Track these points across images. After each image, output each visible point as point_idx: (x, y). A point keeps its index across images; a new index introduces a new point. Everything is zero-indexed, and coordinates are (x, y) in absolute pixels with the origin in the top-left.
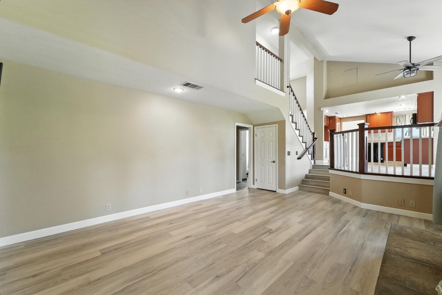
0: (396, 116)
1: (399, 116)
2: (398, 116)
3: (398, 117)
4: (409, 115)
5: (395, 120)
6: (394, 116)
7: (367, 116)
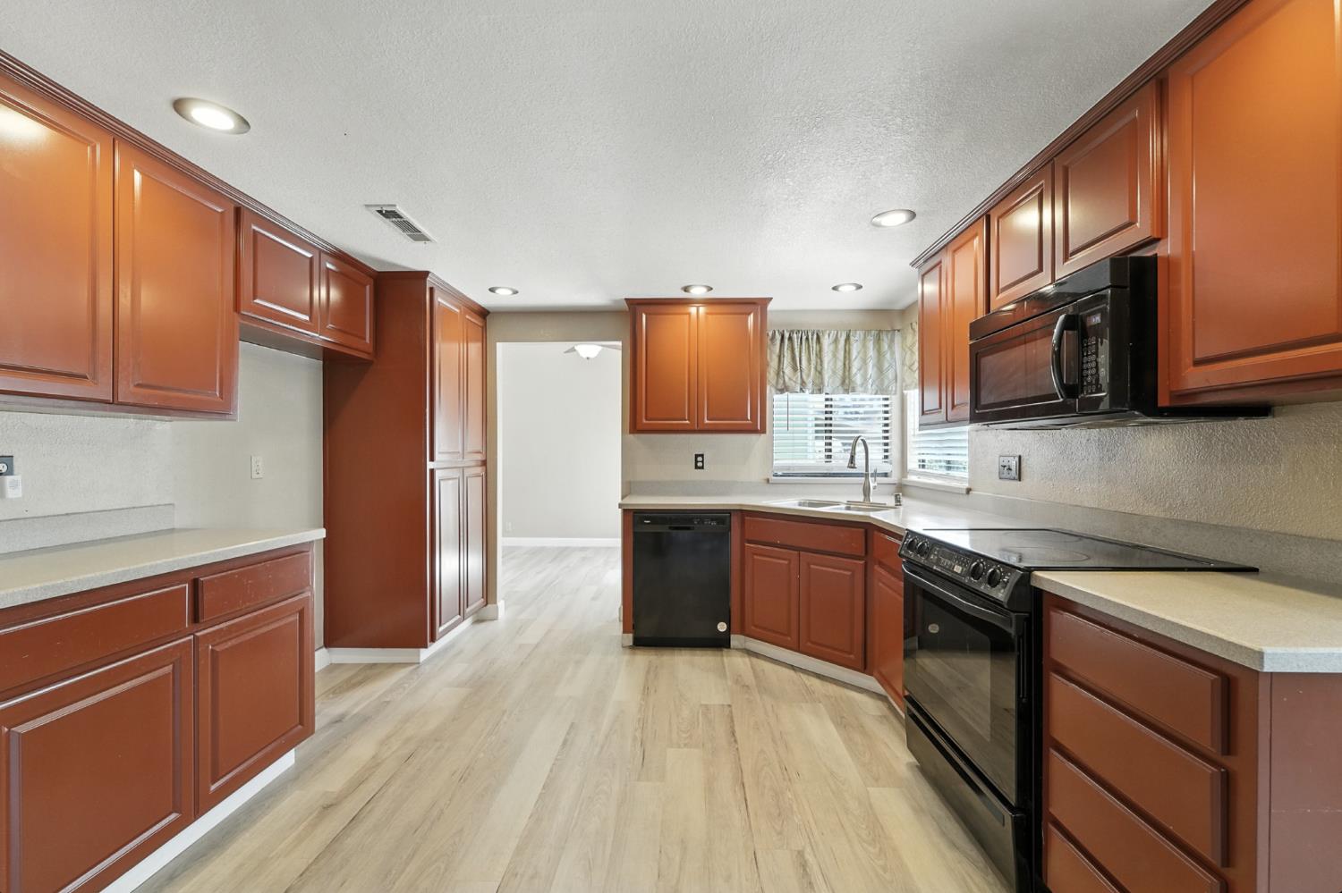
0: (778, 337)
1: (790, 338)
2: (787, 335)
3: (786, 341)
4: (833, 333)
5: (774, 364)
6: (770, 334)
7: (639, 308)
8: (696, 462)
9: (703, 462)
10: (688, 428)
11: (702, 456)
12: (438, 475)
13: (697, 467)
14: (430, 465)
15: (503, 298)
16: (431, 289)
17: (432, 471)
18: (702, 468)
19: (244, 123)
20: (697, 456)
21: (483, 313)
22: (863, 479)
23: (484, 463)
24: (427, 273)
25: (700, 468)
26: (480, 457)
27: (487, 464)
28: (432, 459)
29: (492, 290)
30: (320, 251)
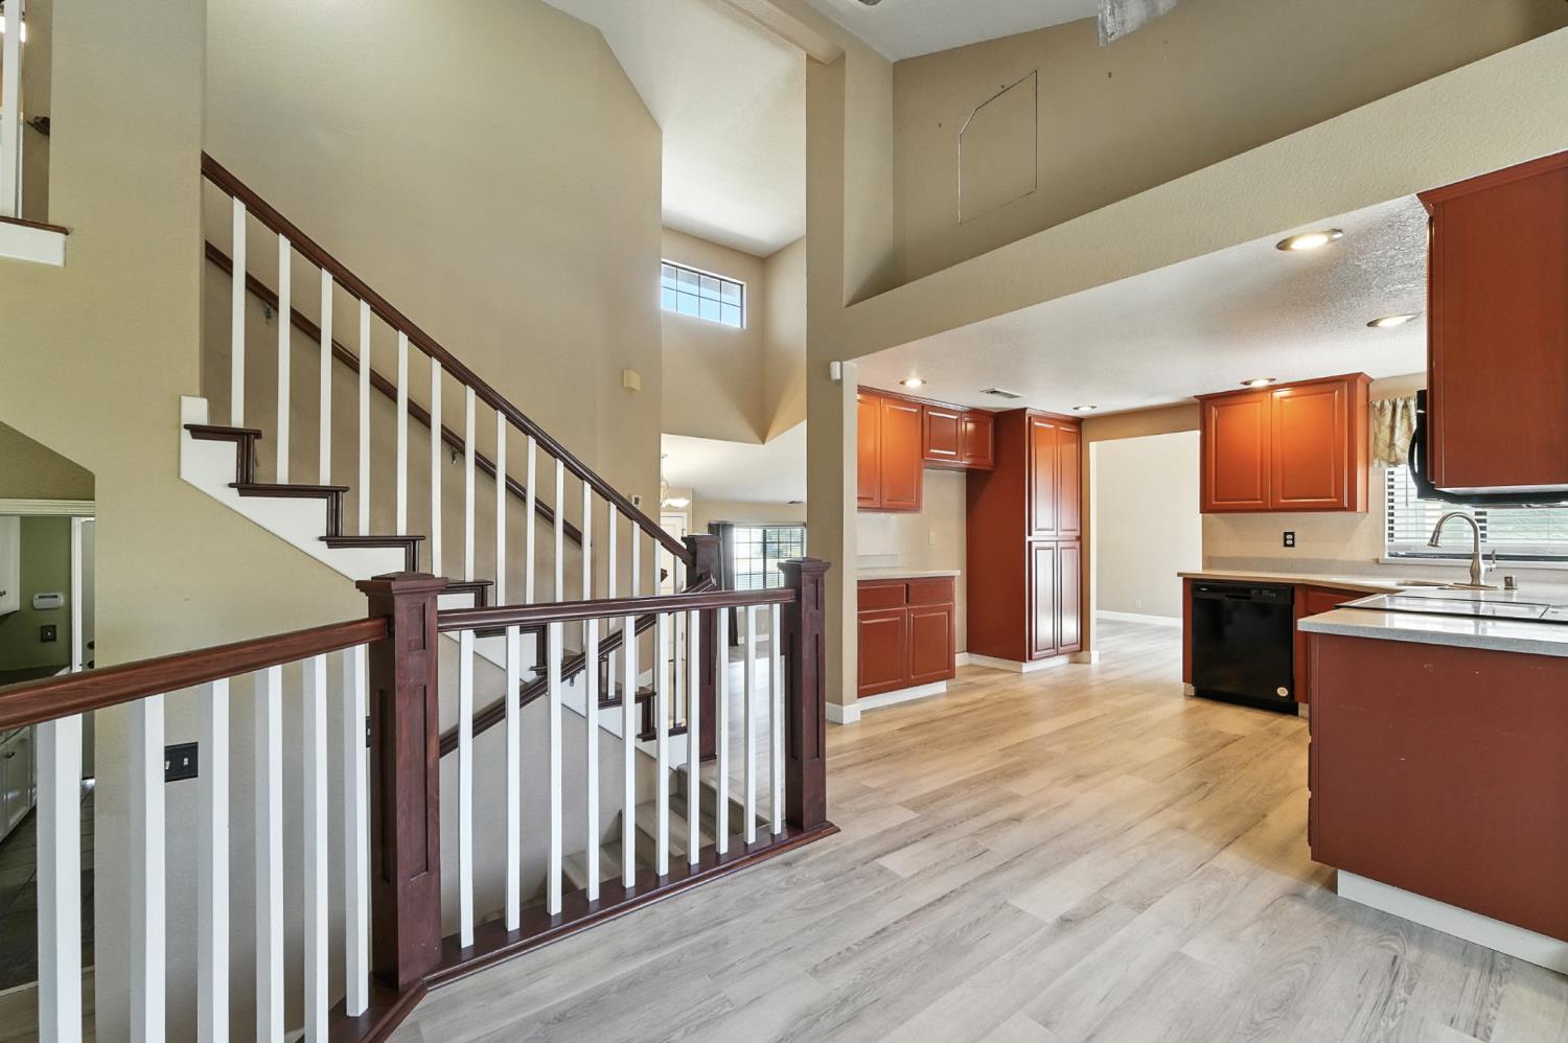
0: (1388, 407)
1: (1406, 406)
2: (1400, 404)
5: (1385, 434)
6: (1378, 404)
7: (1208, 403)
8: (1286, 540)
9: (1293, 539)
10: (1261, 507)
11: (1292, 534)
12: (1034, 545)
13: (1286, 545)
14: (1028, 539)
15: (1085, 411)
16: (1030, 418)
17: (1030, 543)
18: (1293, 545)
19: (924, 382)
20: (1286, 534)
21: (1078, 423)
22: (1471, 561)
23: (1079, 538)
24: (1025, 409)
25: (1290, 546)
26: (1078, 534)
27: (1082, 540)
28: (1030, 534)
29: (1076, 409)
30: (961, 412)
